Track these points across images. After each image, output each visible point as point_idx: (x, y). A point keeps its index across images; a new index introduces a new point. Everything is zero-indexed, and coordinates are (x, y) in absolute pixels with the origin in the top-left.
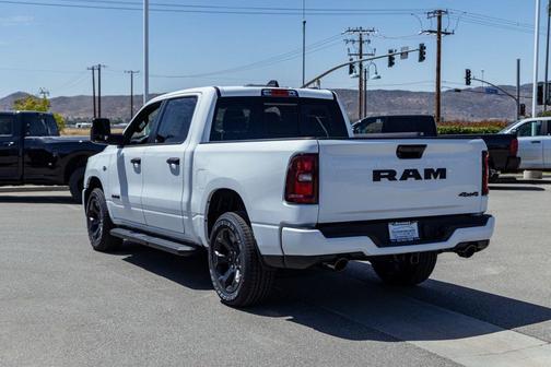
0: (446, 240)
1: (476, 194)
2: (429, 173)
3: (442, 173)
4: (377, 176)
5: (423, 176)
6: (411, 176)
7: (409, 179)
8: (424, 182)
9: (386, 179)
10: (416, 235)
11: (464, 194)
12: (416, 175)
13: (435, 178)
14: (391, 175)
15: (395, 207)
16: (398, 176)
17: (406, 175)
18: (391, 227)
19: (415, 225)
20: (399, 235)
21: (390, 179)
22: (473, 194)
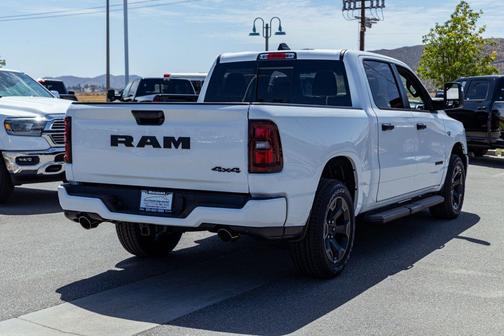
0: (184, 217)
1: (237, 170)
2: (169, 142)
3: (185, 143)
4: (115, 141)
5: (161, 144)
6: (148, 144)
7: (146, 146)
8: (163, 150)
9: (123, 145)
10: (169, 208)
11: (218, 169)
12: (154, 142)
13: (177, 147)
14: (128, 141)
15: (145, 175)
16: (136, 142)
17: (143, 143)
18: (144, 195)
19: (170, 197)
20: (150, 204)
21: (127, 145)
22: (232, 170)
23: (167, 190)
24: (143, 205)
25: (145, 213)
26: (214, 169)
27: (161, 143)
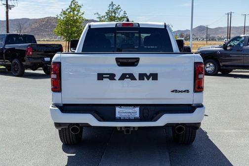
0: (156, 120)
1: (188, 91)
3: (154, 77)
4: (100, 77)
6: (127, 78)
7: (126, 80)
9: (108, 79)
10: (138, 115)
11: (175, 91)
12: (132, 77)
13: (148, 79)
14: (112, 77)
16: (117, 78)
17: (123, 77)
18: (118, 109)
19: (137, 109)
20: (123, 114)
21: (110, 80)
22: (184, 91)
23: (135, 105)
24: (117, 115)
25: (120, 120)
26: (172, 91)
27: (137, 78)
